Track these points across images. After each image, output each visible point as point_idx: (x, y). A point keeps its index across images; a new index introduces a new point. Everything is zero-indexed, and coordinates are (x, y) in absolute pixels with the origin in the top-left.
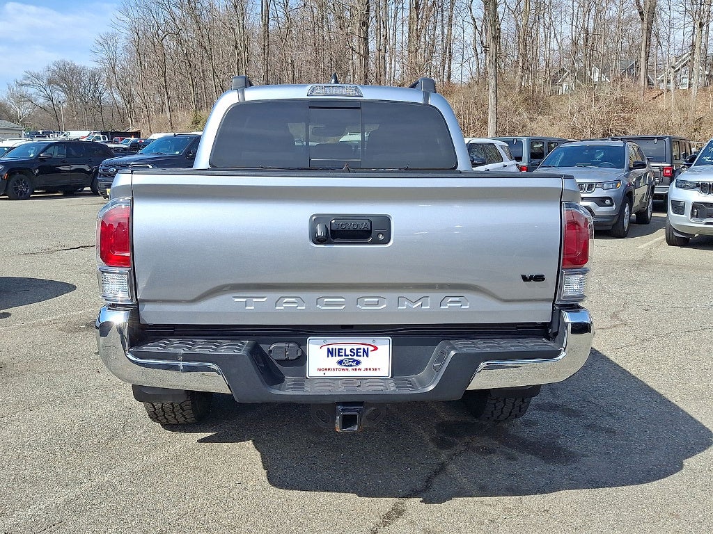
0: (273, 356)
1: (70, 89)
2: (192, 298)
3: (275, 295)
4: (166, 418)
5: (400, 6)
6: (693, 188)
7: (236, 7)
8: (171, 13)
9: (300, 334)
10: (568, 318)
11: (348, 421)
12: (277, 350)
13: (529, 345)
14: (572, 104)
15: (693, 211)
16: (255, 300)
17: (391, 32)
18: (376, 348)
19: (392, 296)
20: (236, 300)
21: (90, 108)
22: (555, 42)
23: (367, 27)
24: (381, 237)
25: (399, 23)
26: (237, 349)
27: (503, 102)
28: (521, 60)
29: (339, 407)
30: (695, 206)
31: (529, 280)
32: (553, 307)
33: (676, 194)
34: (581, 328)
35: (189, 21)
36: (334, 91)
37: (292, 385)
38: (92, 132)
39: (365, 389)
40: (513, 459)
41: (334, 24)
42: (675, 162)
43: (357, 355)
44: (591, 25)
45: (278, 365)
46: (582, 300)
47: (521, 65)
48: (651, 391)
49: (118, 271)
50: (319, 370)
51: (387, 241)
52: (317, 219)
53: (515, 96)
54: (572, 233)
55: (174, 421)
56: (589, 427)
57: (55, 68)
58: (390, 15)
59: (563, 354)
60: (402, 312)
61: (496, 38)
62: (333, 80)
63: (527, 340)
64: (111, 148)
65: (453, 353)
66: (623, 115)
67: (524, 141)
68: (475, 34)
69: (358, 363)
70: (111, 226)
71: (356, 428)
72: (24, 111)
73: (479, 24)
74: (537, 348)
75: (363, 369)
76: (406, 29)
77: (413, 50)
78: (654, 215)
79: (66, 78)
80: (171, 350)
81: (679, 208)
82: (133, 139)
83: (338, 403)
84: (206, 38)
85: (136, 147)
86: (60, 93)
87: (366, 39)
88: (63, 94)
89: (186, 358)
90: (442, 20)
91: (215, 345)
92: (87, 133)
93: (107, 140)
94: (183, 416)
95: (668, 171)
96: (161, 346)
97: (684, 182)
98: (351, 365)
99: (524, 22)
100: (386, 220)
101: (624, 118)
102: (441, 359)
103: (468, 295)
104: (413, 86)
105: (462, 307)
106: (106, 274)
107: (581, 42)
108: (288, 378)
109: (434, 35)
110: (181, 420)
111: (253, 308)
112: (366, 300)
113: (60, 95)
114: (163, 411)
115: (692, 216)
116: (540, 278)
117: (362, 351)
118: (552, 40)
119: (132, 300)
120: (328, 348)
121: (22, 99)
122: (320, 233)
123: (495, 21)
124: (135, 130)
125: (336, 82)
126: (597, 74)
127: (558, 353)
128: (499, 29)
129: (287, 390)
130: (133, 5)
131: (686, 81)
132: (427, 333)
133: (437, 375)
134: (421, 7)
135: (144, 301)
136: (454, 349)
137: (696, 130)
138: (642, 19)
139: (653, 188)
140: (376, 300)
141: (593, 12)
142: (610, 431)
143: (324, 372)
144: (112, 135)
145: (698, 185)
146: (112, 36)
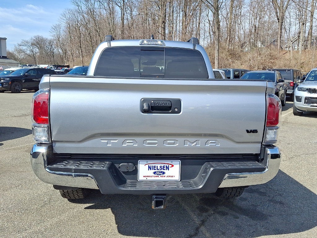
0: (121, 170)
1: (41, 47)
2: (80, 140)
3: (122, 139)
4: (70, 197)
5: (179, 15)
6: (305, 91)
7: (110, 14)
8: (83, 16)
9: (135, 158)
10: (269, 151)
11: (158, 204)
12: (122, 166)
13: (249, 165)
14: (249, 56)
15: (305, 101)
16: (112, 141)
17: (175, 25)
18: (173, 166)
19: (181, 139)
20: (102, 141)
21: (49, 56)
22: (243, 30)
23: (165, 23)
24: (176, 110)
25: (178, 22)
26: (102, 166)
27: (221, 55)
28: (228, 38)
29: (154, 196)
30: (306, 98)
31: (250, 132)
32: (261, 146)
33: (298, 93)
34: (275, 156)
35: (91, 20)
36: (152, 43)
37: (130, 184)
38: (49, 65)
39: (167, 187)
40: (237, 218)
41: (151, 22)
42: (295, 80)
43: (163, 169)
44: (257, 24)
45: (123, 174)
46: (275, 143)
47: (228, 39)
48: (297, 183)
49: (42, 126)
50: (144, 176)
51: (179, 112)
52: (144, 101)
53: (226, 52)
54: (271, 109)
55: (73, 198)
56: (270, 201)
57: (35, 39)
58: (174, 18)
59: (267, 170)
60: (187, 148)
61: (218, 28)
62: (152, 38)
63: (249, 163)
64: (56, 72)
65: (212, 169)
66: (271, 61)
67: (231, 70)
68: (210, 27)
69: (164, 173)
70: (39, 103)
71: (162, 207)
72: (21, 56)
73: (211, 23)
74: (254, 167)
75: (166, 176)
76: (181, 24)
77: (184, 33)
78: (286, 102)
79: (39, 43)
80: (68, 167)
81: (299, 99)
82: (66, 68)
83: (154, 194)
84: (98, 27)
85: (67, 71)
86: (36, 49)
87: (164, 28)
88: (37, 49)
89: (76, 171)
90: (196, 21)
91: (91, 164)
92: (47, 65)
93: (55, 69)
94: (78, 196)
95: (292, 84)
96: (63, 165)
97: (301, 88)
98: (160, 174)
99: (230, 22)
100: (179, 101)
101: (271, 62)
102: (205, 172)
103: (219, 140)
104: (189, 41)
105: (217, 146)
106: (36, 128)
107: (253, 31)
108: (128, 181)
109: (193, 27)
110: (77, 197)
111: (111, 145)
112: (168, 141)
113: (36, 50)
114: (68, 193)
115: (305, 103)
116: (255, 131)
117: (165, 167)
118: (241, 30)
119: (49, 141)
120: (149, 166)
121: (20, 51)
122: (145, 107)
123: (218, 21)
124: (67, 65)
125: (153, 39)
126: (260, 44)
127: (264, 169)
128: (220, 25)
129: (128, 188)
130: (67, 13)
131: (296, 47)
132: (198, 158)
133: (204, 180)
134: (187, 15)
135: (55, 141)
136: (212, 167)
137: (301, 67)
138: (279, 22)
139: (286, 91)
140: (173, 141)
141: (258, 19)
142: (281, 203)
143: (147, 178)
144: (57, 66)
145: (307, 90)
146: (59, 25)
